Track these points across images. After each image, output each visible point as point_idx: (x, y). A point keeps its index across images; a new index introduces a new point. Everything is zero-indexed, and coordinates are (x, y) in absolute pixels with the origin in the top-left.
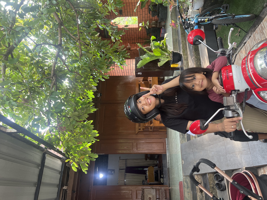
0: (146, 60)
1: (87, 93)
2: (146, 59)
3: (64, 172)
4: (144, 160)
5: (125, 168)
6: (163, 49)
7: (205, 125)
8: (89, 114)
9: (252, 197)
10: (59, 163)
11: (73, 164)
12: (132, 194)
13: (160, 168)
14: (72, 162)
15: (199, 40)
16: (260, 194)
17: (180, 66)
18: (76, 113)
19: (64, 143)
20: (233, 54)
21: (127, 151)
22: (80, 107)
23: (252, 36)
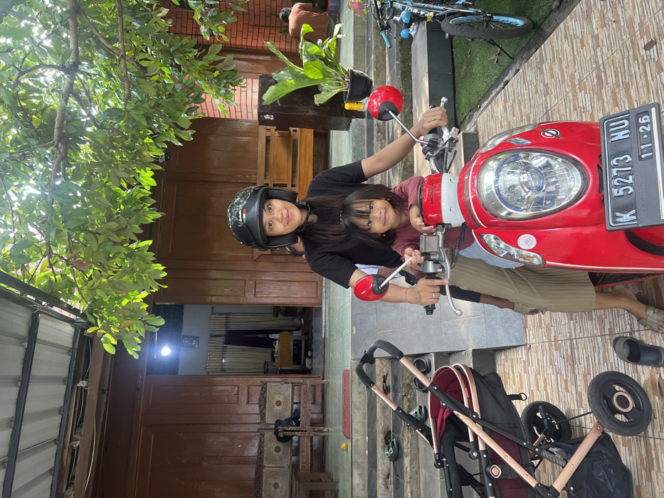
0: (286, 86)
1: (138, 174)
2: (287, 82)
3: (79, 351)
4: (271, 317)
5: (223, 333)
6: (330, 62)
7: (382, 286)
8: (142, 226)
9: (460, 414)
10: (69, 329)
11: (106, 339)
12: (238, 394)
13: (305, 335)
14: (104, 334)
15: (390, 112)
16: (476, 409)
17: (366, 109)
18: (114, 225)
19: (84, 292)
20: (450, 150)
21: (232, 298)
22: (122, 207)
23: (521, 70)
